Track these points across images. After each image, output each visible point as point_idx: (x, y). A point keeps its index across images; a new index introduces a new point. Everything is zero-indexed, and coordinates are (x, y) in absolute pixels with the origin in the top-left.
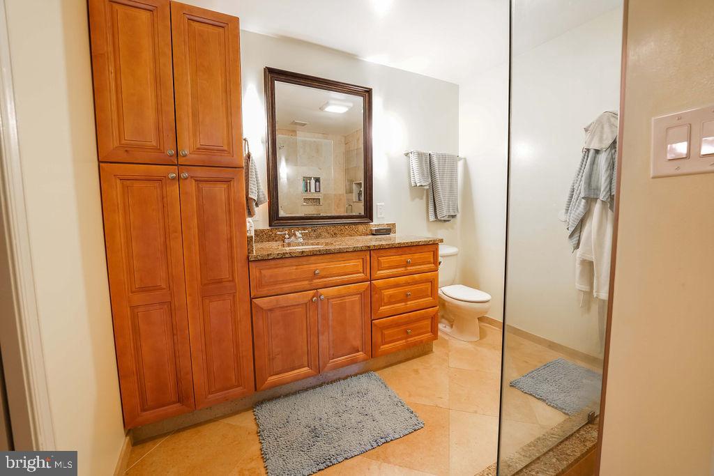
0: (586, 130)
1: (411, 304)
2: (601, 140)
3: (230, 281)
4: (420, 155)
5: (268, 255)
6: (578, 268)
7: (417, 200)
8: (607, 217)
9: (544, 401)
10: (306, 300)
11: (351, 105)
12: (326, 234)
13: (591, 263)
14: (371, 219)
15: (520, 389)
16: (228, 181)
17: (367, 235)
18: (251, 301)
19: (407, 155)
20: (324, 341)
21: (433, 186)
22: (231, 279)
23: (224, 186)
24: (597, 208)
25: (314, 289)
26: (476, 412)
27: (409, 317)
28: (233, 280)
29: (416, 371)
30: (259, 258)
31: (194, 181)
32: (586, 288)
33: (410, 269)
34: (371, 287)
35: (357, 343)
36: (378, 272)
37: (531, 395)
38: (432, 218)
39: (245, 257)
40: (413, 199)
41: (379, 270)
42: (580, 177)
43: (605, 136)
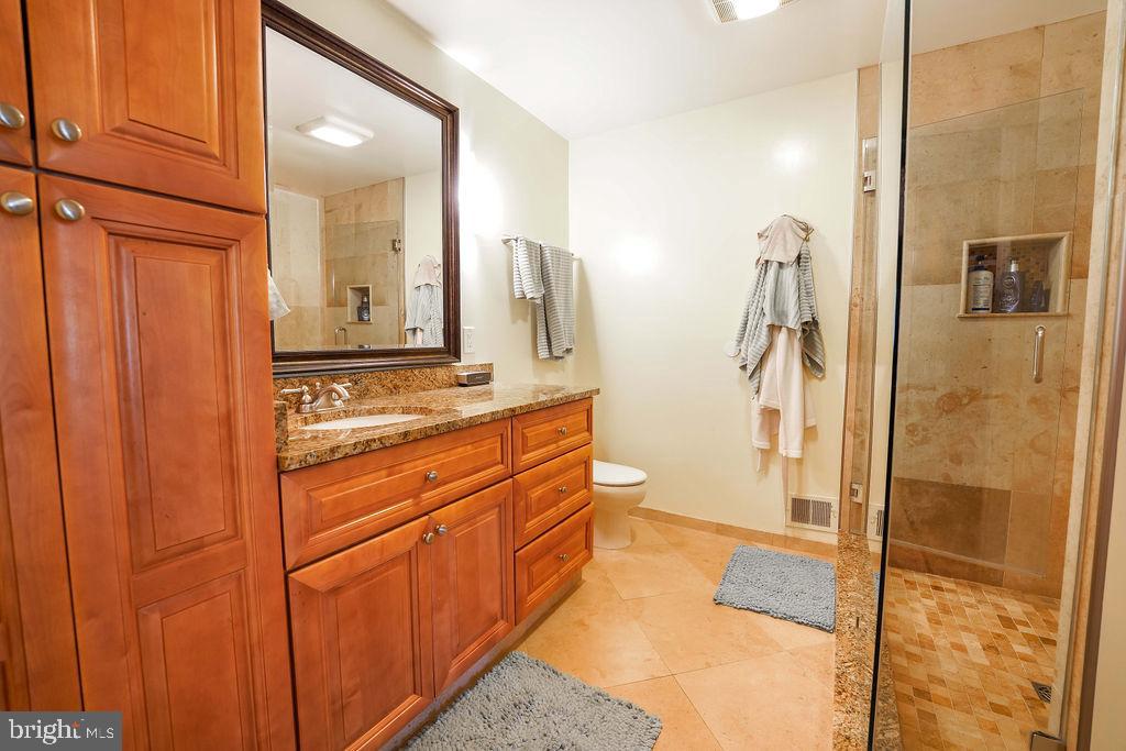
0: (760, 236)
1: (564, 505)
2: (785, 250)
3: (227, 539)
4: (529, 245)
5: (333, 450)
6: (756, 420)
7: (520, 322)
8: (793, 350)
9: (767, 613)
10: (411, 543)
11: (371, 134)
12: (378, 388)
13: (776, 412)
14: (457, 355)
15: (731, 605)
16: (221, 247)
17: (451, 386)
18: (286, 578)
19: (506, 242)
20: (444, 624)
21: (547, 300)
22: (229, 532)
23: (209, 260)
24: (782, 338)
25: (426, 514)
26: (709, 665)
27: (563, 530)
28: (237, 533)
29: (581, 623)
30: (311, 460)
31: (103, 233)
32: (765, 445)
33: (564, 444)
34: (516, 489)
35: (495, 607)
36: (524, 457)
37: (747, 609)
38: (543, 353)
39: (270, 464)
40: (514, 322)
41: (524, 453)
42: (757, 297)
43: (789, 246)
